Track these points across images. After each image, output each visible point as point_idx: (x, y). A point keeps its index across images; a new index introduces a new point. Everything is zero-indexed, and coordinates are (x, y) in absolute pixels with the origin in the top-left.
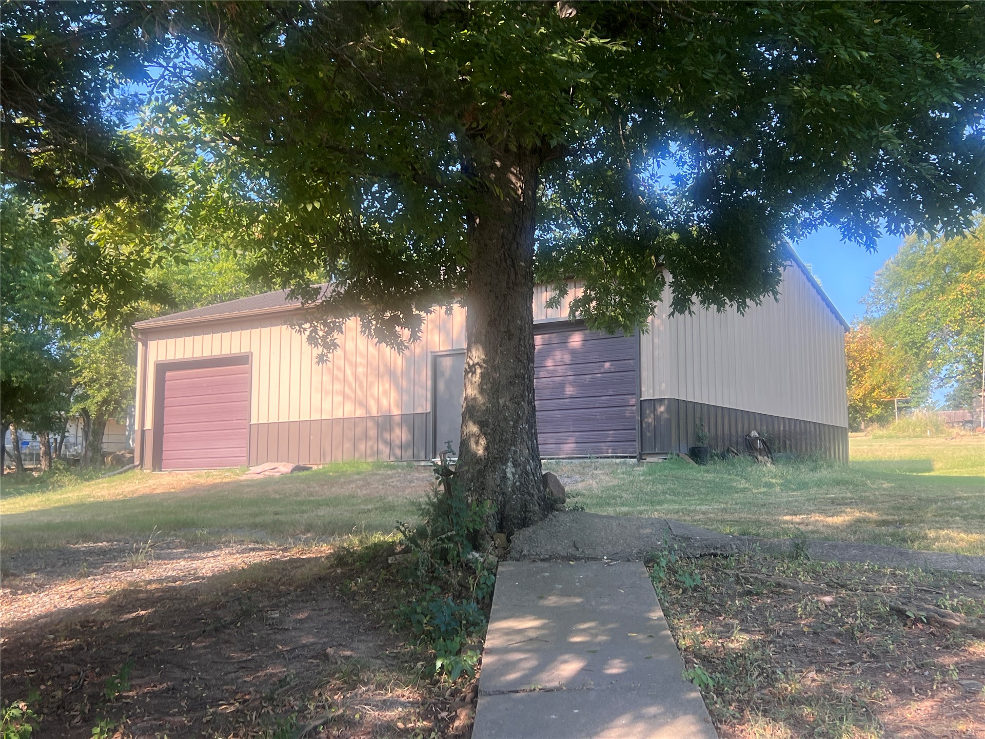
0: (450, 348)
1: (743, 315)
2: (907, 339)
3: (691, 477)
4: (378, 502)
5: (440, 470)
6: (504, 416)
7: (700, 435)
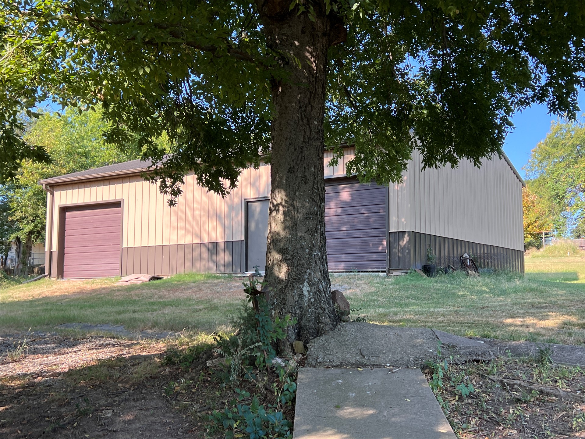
0: (258, 197)
1: (479, 168)
2: (553, 193)
3: (425, 286)
4: (207, 303)
5: (250, 290)
6: (301, 245)
7: (430, 256)
